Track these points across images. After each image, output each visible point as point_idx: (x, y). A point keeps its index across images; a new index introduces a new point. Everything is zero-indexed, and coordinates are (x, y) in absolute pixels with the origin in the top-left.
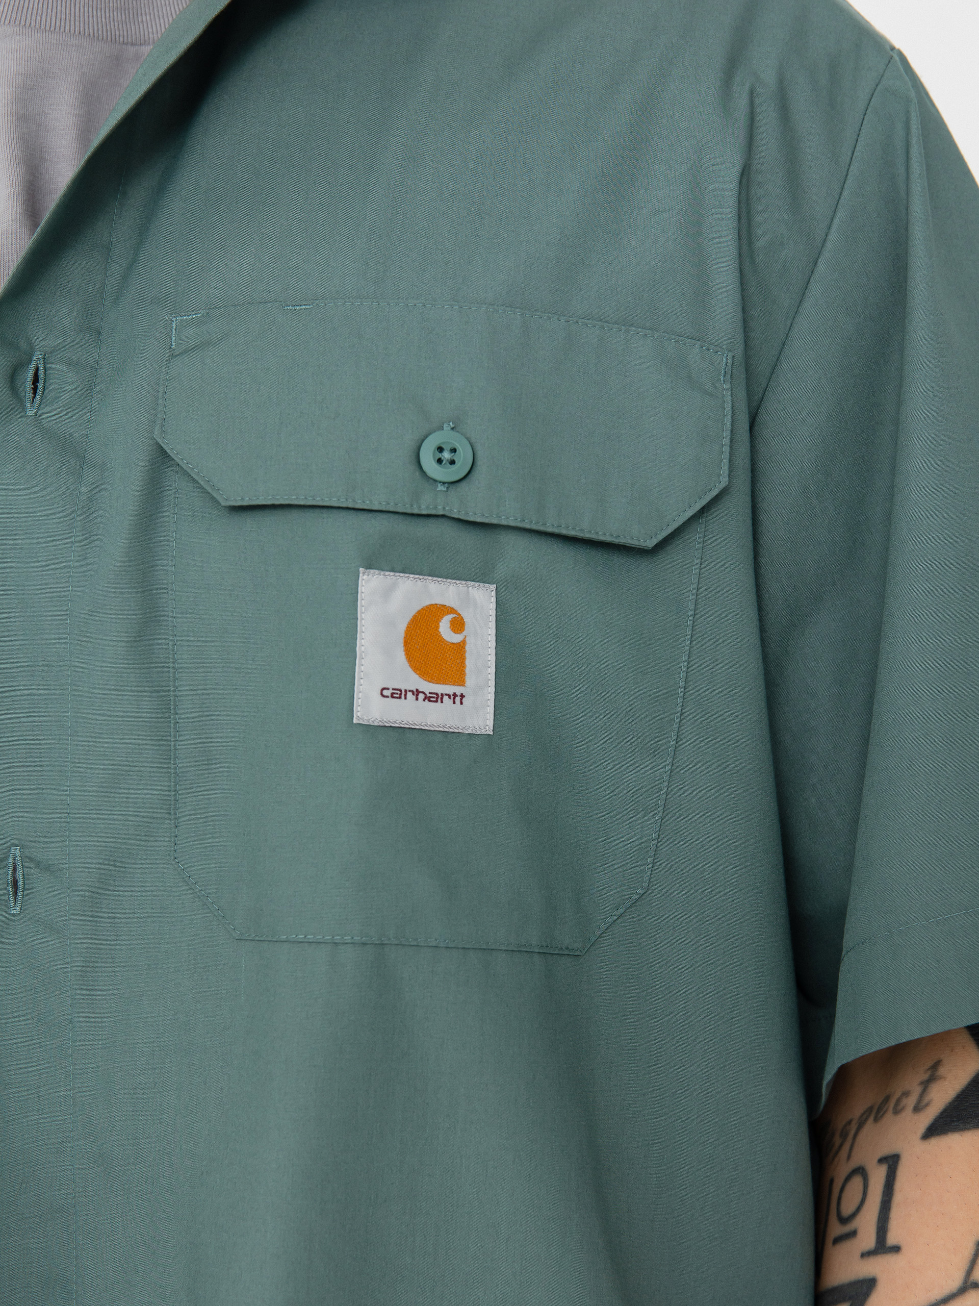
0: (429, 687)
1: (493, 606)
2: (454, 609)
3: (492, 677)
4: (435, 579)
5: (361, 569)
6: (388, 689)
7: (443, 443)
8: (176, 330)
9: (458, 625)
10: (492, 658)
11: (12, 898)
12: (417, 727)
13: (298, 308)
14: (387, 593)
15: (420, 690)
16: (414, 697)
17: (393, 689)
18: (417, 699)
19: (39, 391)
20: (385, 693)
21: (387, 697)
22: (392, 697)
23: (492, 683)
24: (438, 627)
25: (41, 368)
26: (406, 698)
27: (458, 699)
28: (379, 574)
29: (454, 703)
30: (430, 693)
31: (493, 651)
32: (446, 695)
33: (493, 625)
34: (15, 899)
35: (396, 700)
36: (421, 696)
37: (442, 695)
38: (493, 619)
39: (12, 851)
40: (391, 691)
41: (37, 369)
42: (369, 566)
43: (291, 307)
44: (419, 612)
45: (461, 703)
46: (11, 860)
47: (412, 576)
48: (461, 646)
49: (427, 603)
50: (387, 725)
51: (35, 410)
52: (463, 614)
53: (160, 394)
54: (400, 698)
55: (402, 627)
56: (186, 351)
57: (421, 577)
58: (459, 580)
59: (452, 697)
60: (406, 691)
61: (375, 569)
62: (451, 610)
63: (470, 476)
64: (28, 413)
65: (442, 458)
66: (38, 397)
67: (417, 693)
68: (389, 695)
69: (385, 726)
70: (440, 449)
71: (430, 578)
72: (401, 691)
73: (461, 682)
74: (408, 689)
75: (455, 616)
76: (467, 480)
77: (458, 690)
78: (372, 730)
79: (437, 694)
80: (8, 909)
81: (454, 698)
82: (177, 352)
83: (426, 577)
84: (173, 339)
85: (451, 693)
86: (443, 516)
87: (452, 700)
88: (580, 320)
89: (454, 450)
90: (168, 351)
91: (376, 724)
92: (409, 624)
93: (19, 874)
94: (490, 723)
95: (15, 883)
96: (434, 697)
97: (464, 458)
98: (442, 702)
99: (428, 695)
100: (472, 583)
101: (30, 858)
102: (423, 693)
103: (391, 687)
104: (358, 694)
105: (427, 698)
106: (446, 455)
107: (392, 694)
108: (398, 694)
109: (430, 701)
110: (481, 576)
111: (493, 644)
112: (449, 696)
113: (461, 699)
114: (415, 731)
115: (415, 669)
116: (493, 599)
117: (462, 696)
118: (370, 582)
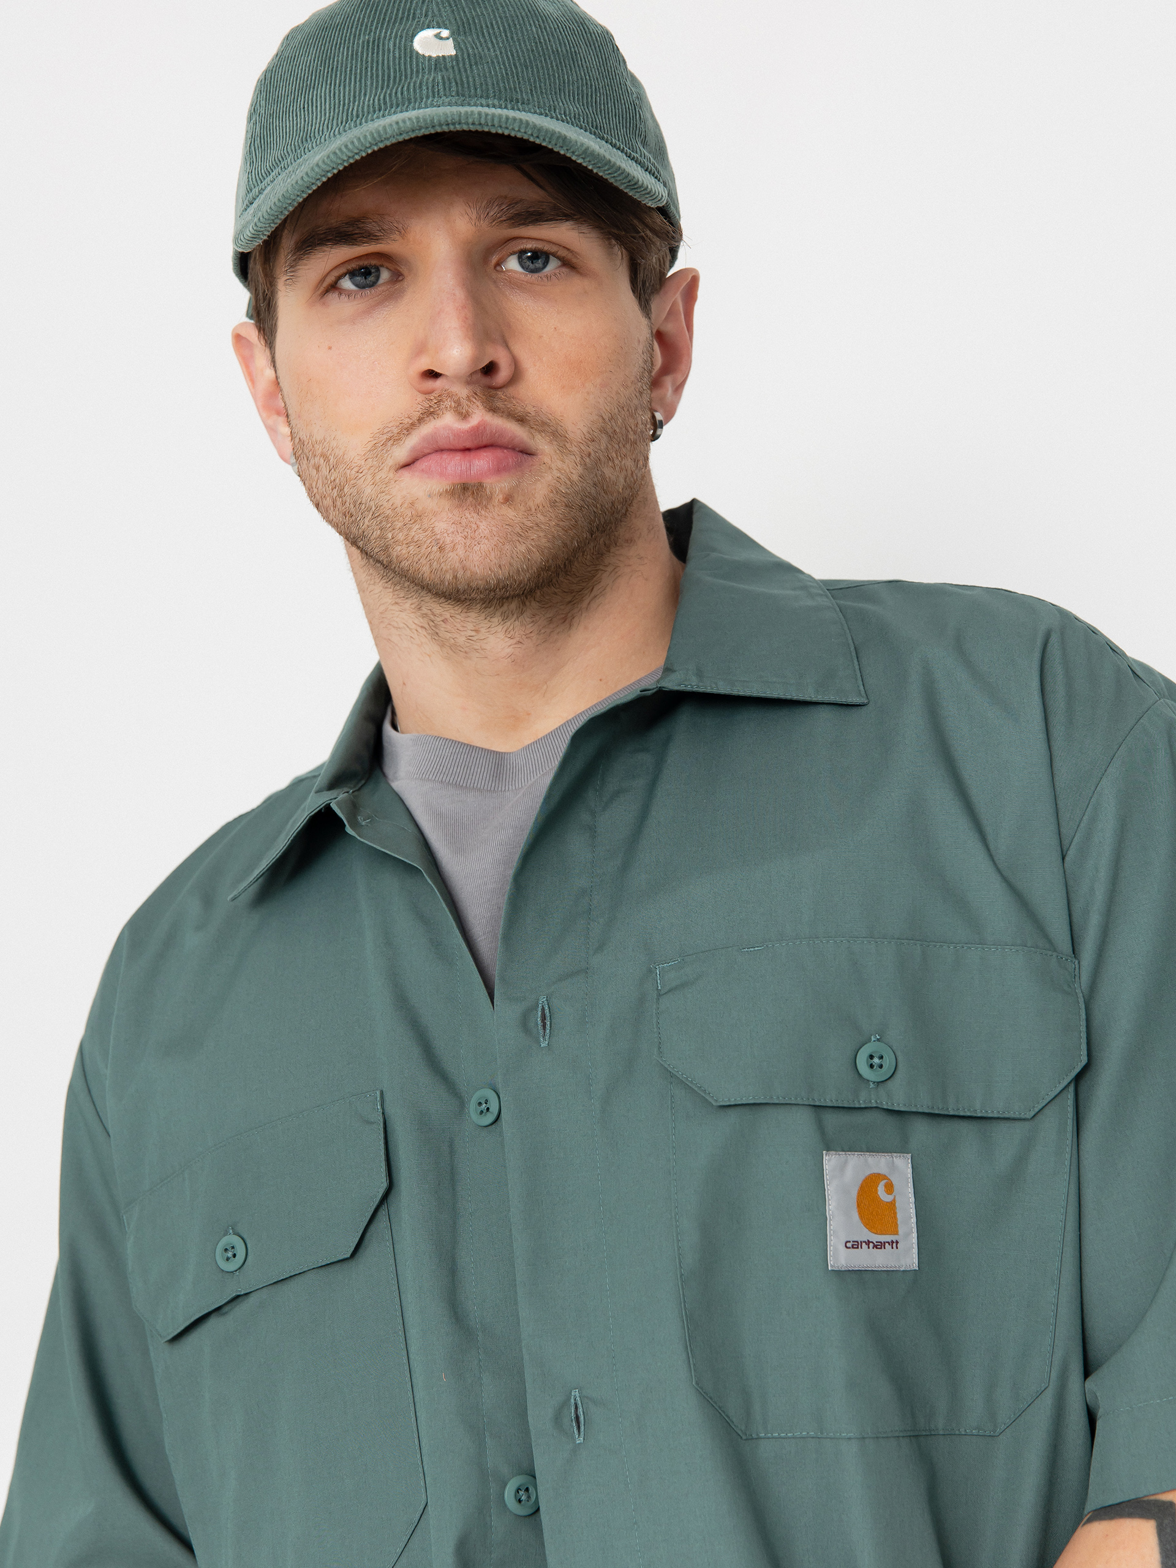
0: (876, 1238)
1: (910, 1170)
2: (885, 1176)
3: (914, 1226)
4: (871, 1154)
5: (824, 1152)
6: (850, 1242)
7: (873, 1052)
8: (660, 975)
9: (890, 1188)
10: (913, 1211)
11: (576, 1432)
12: (870, 1269)
13: (752, 949)
14: (842, 1168)
15: (870, 1240)
16: (867, 1246)
17: (853, 1242)
18: (869, 1248)
19: (548, 1027)
20: (849, 1245)
21: (849, 1248)
22: (853, 1247)
23: (915, 1230)
24: (876, 1191)
25: (546, 1007)
26: (861, 1248)
27: (894, 1245)
28: (836, 1154)
29: (892, 1248)
30: (877, 1242)
31: (913, 1206)
32: (887, 1242)
33: (911, 1185)
34: (579, 1431)
35: (855, 1250)
36: (871, 1245)
37: (884, 1242)
38: (911, 1180)
39: (573, 1394)
40: (852, 1243)
41: (543, 1009)
42: (828, 1149)
43: (747, 950)
44: (864, 1181)
45: (897, 1248)
46: (572, 1401)
47: (856, 1153)
48: (893, 1203)
49: (868, 1173)
50: (850, 1269)
51: (547, 1042)
52: (892, 1179)
53: (655, 1025)
54: (858, 1248)
55: (854, 1193)
56: (669, 991)
57: (862, 1153)
58: (887, 1153)
59: (891, 1244)
60: (861, 1242)
61: (832, 1151)
62: (885, 1177)
63: (894, 1076)
64: (542, 1045)
65: (874, 1064)
66: (548, 1031)
67: (868, 1243)
68: (851, 1246)
69: (849, 1270)
70: (871, 1057)
71: (868, 1153)
72: (857, 1242)
73: (897, 1234)
74: (862, 1240)
75: (886, 1181)
76: (892, 1079)
77: (894, 1238)
78: (841, 1274)
79: (881, 1242)
80: (574, 1440)
81: (892, 1245)
82: (662, 992)
83: (865, 1153)
84: (659, 981)
85: (890, 1241)
86: (876, 1107)
87: (891, 1246)
88: (965, 945)
89: (881, 1057)
90: (656, 992)
91: (843, 1269)
92: (859, 1191)
93: (580, 1410)
94: (916, 1261)
95: (577, 1418)
96: (879, 1245)
97: (888, 1062)
98: (885, 1248)
99: (876, 1244)
100: (895, 1154)
101: (587, 1397)
102: (872, 1242)
103: (851, 1240)
104: (830, 1248)
105: (875, 1246)
106: (876, 1061)
107: (853, 1245)
108: (856, 1245)
109: (877, 1248)
110: (902, 1149)
111: (912, 1200)
112: (888, 1243)
113: (897, 1245)
114: (868, 1272)
115: (866, 1225)
116: (910, 1165)
117: (897, 1242)
118: (830, 1161)
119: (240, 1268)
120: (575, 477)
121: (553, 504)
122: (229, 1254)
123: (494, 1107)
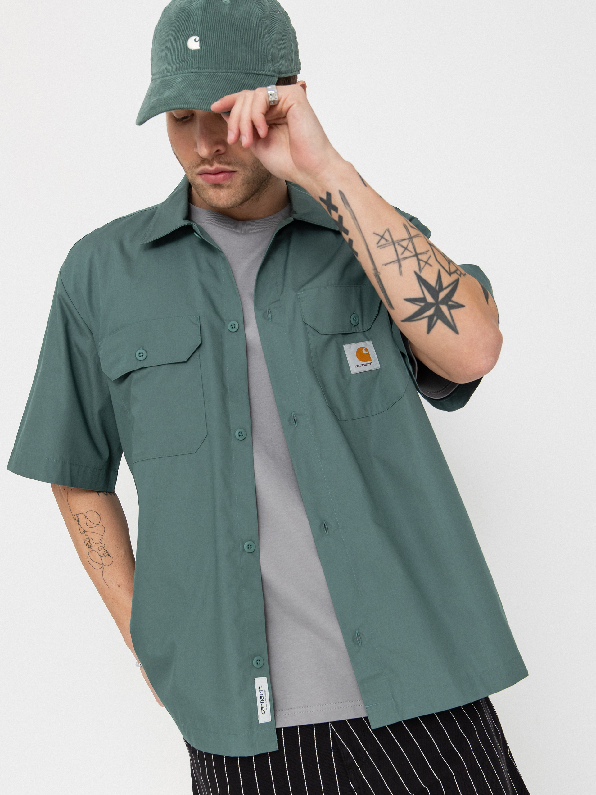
0: (365, 363)
3: (377, 358)
7: (354, 317)
9: (366, 350)
11: (295, 424)
14: (350, 348)
20: (356, 367)
24: (362, 352)
25: (269, 311)
26: (360, 366)
27: (371, 364)
28: (347, 345)
31: (375, 353)
32: (368, 363)
33: (373, 348)
36: (364, 365)
39: (292, 414)
42: (344, 344)
44: (358, 350)
47: (354, 343)
48: (368, 354)
49: (359, 348)
51: (271, 320)
52: (367, 348)
58: (363, 342)
62: (364, 348)
63: (359, 323)
65: (354, 320)
66: (271, 317)
67: (362, 365)
69: (358, 373)
73: (371, 360)
74: (360, 364)
77: (371, 362)
83: (356, 343)
91: (356, 373)
92: (356, 353)
94: (379, 366)
95: (295, 420)
97: (357, 319)
98: (368, 365)
100: (366, 341)
101: (296, 414)
104: (351, 369)
108: (358, 366)
109: (366, 365)
110: (368, 340)
111: (375, 351)
114: (364, 372)
115: (361, 360)
116: (372, 343)
117: (372, 363)
118: (346, 347)
119: (143, 360)
120: (250, 175)
121: (243, 184)
122: (141, 355)
123: (237, 326)
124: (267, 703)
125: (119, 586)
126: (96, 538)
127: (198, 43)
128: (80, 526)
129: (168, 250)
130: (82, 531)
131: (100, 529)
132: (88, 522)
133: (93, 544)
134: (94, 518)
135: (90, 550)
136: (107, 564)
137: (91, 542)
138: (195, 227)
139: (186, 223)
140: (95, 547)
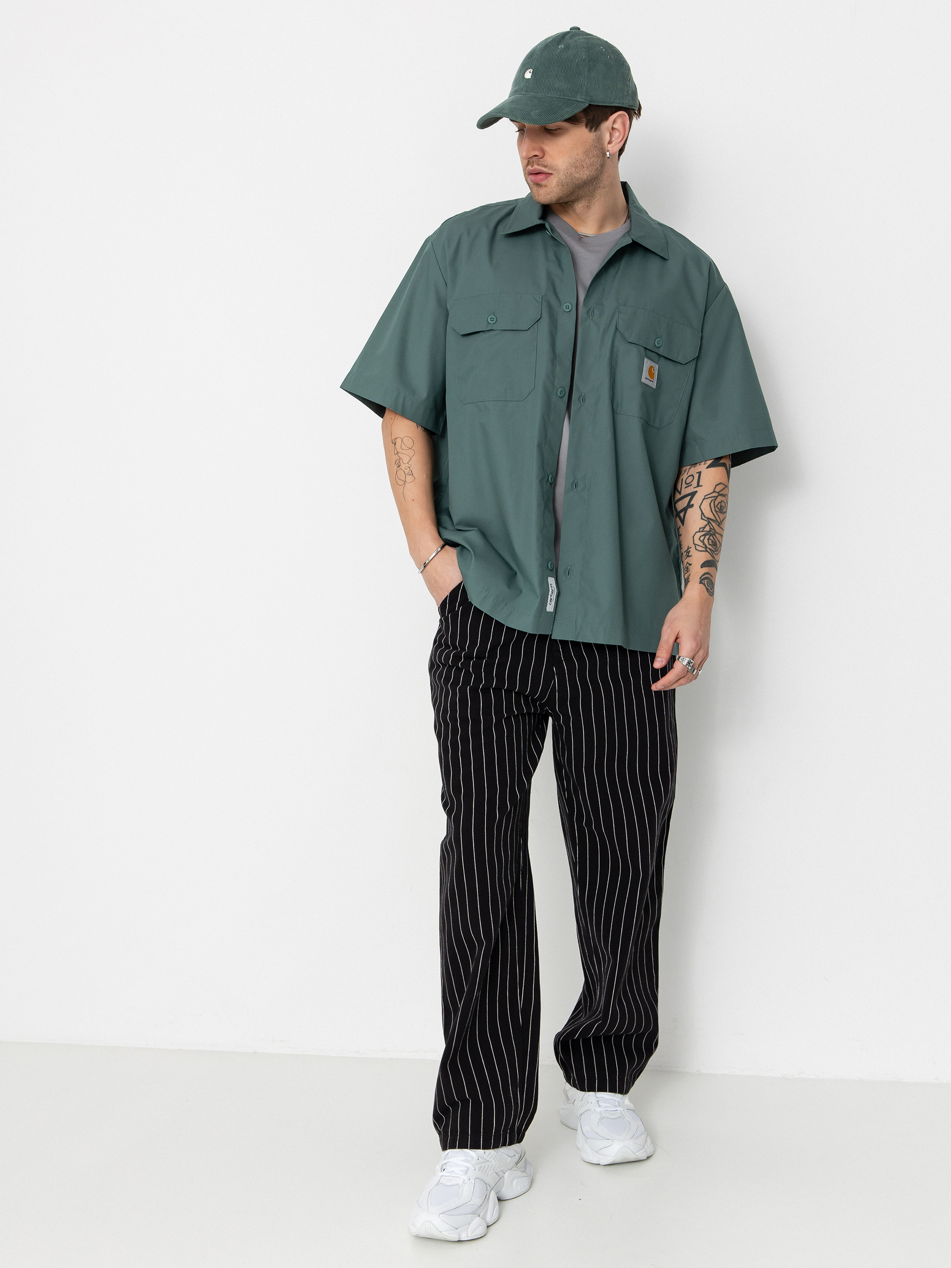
7: (659, 340)
9: (654, 370)
44: (650, 366)
48: (654, 373)
62: (653, 367)
65: (658, 343)
76: (660, 347)
83: (652, 361)
94: (655, 387)
97: (661, 343)
116: (658, 367)
117: (653, 382)
118: (646, 360)
119: (493, 324)
120: (563, 179)
121: (558, 185)
122: (492, 319)
123: (570, 308)
124: (554, 597)
125: (413, 500)
126: (406, 459)
127: (531, 74)
128: (395, 448)
129: (523, 240)
130: (396, 452)
131: (411, 452)
132: (403, 445)
133: (402, 464)
134: (408, 442)
135: (399, 468)
136: (409, 481)
137: (401, 462)
138: (547, 226)
139: (540, 222)
140: (403, 466)
